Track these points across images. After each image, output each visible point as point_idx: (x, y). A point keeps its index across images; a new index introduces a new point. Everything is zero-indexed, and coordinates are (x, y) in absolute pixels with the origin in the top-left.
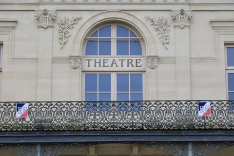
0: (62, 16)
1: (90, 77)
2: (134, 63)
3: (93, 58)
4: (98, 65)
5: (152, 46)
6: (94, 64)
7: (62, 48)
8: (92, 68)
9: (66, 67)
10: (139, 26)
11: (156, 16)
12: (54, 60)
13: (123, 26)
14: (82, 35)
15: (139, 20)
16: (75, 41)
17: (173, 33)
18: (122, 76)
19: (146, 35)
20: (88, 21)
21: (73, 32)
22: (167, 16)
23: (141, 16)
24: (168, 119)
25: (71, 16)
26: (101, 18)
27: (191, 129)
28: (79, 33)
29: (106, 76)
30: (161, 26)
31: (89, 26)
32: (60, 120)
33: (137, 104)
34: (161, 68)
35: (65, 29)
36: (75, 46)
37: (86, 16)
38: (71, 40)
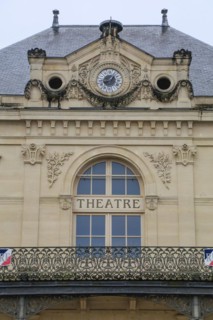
0: (51, 151)
1: (82, 221)
2: (131, 203)
3: (85, 198)
4: (90, 205)
5: (152, 185)
6: (87, 204)
7: (51, 187)
8: (84, 209)
9: (55, 208)
10: (137, 162)
11: (156, 152)
12: (42, 200)
13: (119, 162)
14: (73, 172)
15: (138, 156)
16: (65, 179)
17: (175, 171)
18: (118, 219)
19: (145, 173)
20: (80, 156)
21: (63, 169)
22: (168, 152)
23: (138, 151)
24: (170, 268)
25: (61, 151)
26: (95, 153)
27: (197, 279)
28: (69, 171)
29: (99, 219)
30: (161, 163)
31: (81, 162)
32: (47, 269)
33: (135, 250)
34: (162, 209)
35: (55, 165)
36: (65, 185)
37: (78, 151)
38: (61, 177)
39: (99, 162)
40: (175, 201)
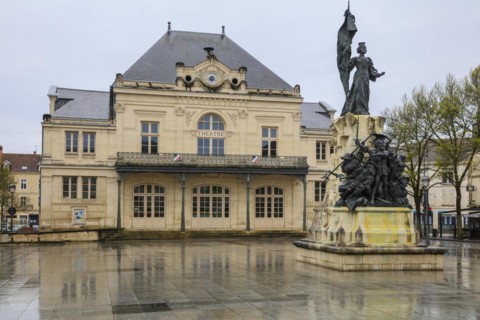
0: (188, 110)
1: (200, 141)
2: (220, 134)
3: (201, 131)
5: (229, 127)
6: (203, 134)
7: (187, 126)
8: (201, 136)
9: (189, 134)
10: (224, 118)
11: (231, 112)
12: (184, 131)
13: (216, 116)
14: (197, 120)
15: (224, 114)
17: (239, 121)
18: (215, 141)
19: (227, 121)
20: (200, 113)
21: (193, 118)
22: (236, 112)
23: (224, 112)
24: (235, 163)
25: (191, 110)
26: (206, 112)
27: (248, 167)
28: (195, 119)
29: (207, 141)
30: (233, 117)
31: (200, 116)
32: (187, 162)
34: (233, 137)
35: (189, 116)
36: (194, 126)
37: (199, 111)
38: (192, 122)
39: (207, 116)
40: (238, 134)
